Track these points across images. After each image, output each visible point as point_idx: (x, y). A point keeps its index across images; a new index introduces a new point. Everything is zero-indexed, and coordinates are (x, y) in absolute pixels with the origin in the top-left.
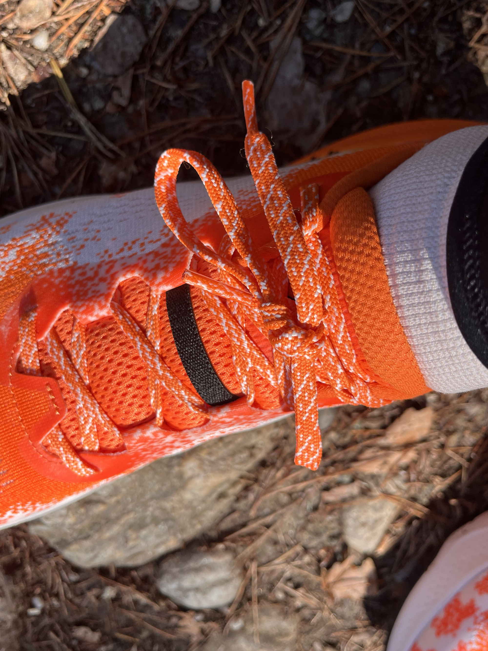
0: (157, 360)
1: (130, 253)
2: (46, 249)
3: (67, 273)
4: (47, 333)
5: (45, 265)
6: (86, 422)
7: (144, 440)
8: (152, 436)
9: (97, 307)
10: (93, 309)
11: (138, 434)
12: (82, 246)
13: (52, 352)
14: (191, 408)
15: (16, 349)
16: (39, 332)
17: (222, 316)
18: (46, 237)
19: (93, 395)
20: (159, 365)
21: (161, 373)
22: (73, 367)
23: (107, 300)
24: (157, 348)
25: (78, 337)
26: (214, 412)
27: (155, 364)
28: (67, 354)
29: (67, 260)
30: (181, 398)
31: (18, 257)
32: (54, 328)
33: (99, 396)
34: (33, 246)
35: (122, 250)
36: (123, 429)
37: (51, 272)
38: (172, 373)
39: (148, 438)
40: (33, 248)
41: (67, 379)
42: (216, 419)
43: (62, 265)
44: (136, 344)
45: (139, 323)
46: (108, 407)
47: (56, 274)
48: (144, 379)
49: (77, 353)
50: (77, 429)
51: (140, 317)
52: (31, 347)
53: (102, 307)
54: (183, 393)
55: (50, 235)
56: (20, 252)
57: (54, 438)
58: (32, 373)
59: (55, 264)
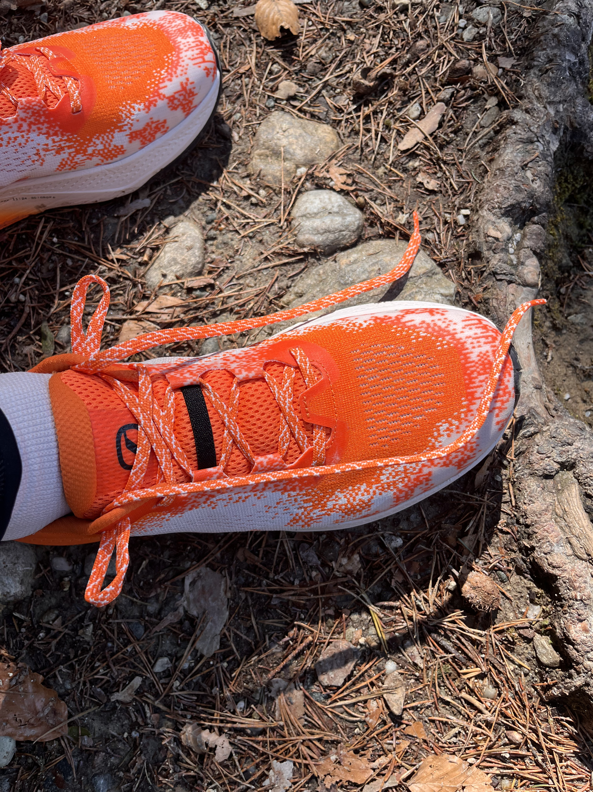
0: (227, 424)
1: (240, 495)
2: (305, 505)
3: (289, 488)
4: (306, 450)
5: (306, 495)
6: (288, 388)
7: (249, 369)
8: (243, 371)
9: (265, 464)
10: (268, 463)
11: (252, 375)
12: (278, 503)
13: (304, 438)
14: (210, 387)
15: (330, 443)
16: (311, 452)
17: (174, 446)
18: (306, 513)
19: (278, 405)
20: (226, 421)
21: (226, 415)
22: (290, 426)
23: (257, 467)
24: (226, 432)
25: (284, 445)
26: (195, 383)
27: (229, 421)
28: (292, 435)
29: (289, 496)
30: (215, 396)
31: (325, 503)
32: (301, 453)
33: (274, 405)
34: (316, 508)
35: (246, 498)
36: (263, 379)
37: (301, 490)
38: (218, 413)
39: (246, 370)
40: (315, 507)
41: (295, 418)
42: (194, 378)
43: (293, 493)
44: (240, 436)
45: (238, 448)
46: (269, 396)
47: (297, 488)
48: (240, 411)
49: (286, 435)
50: (295, 384)
51: (237, 452)
52: (317, 444)
53: (261, 463)
54: (213, 399)
55: (302, 514)
56: (325, 505)
57: (312, 380)
58: (320, 427)
59: (298, 494)
